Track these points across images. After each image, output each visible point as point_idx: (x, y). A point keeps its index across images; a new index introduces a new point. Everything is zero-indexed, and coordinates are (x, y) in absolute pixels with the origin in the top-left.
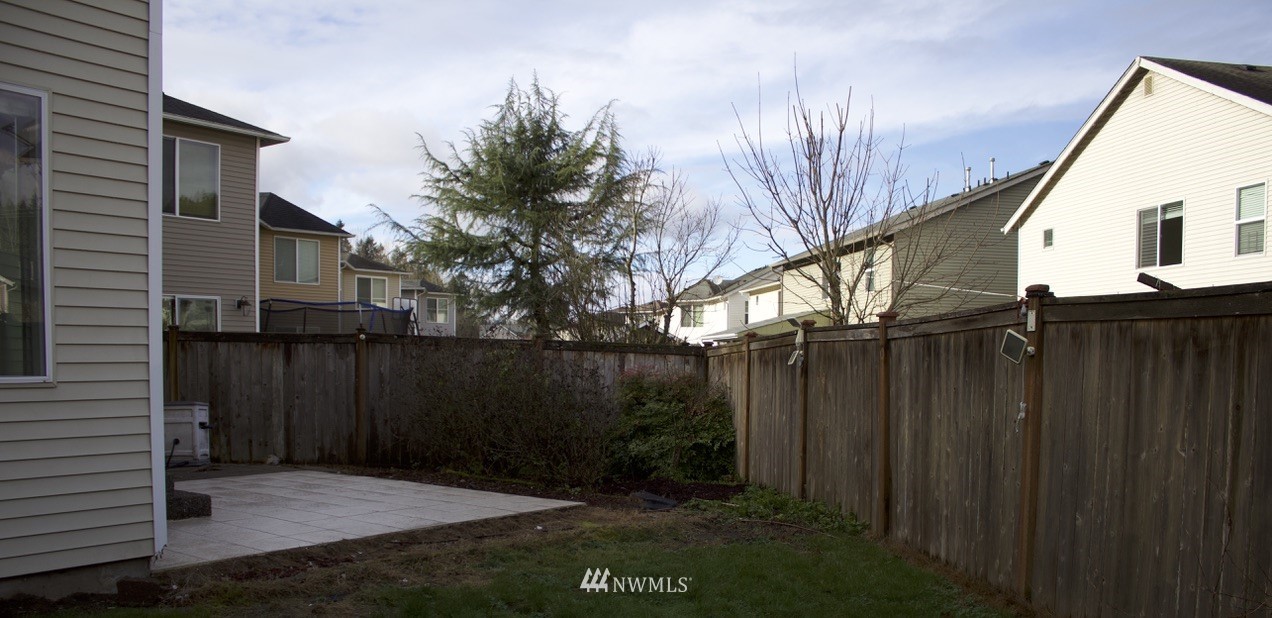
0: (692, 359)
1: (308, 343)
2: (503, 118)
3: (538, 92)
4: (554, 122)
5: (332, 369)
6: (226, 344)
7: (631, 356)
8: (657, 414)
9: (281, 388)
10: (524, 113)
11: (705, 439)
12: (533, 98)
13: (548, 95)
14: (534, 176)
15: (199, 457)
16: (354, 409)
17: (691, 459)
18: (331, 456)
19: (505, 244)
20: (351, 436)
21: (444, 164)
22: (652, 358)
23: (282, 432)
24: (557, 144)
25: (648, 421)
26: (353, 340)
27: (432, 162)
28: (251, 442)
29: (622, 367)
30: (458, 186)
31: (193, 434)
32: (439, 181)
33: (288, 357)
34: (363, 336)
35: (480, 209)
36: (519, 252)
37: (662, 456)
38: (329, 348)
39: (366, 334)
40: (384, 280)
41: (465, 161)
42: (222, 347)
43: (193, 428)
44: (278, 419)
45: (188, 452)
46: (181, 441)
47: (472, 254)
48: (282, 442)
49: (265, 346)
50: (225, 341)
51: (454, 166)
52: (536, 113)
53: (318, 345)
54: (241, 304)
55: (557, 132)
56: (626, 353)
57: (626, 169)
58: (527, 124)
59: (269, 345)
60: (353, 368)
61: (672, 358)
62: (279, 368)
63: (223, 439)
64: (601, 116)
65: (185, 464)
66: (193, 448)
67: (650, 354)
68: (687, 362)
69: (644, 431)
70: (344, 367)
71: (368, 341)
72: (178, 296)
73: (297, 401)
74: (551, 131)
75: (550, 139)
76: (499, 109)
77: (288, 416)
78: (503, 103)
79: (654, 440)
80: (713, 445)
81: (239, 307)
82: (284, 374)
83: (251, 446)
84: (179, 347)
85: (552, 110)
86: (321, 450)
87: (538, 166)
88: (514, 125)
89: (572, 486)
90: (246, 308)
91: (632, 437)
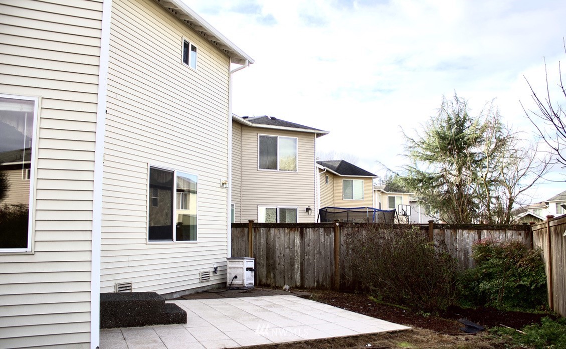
0: (523, 233)
1: (311, 228)
2: (440, 115)
3: (457, 100)
4: (466, 114)
5: (323, 241)
6: (274, 229)
7: (485, 232)
8: (497, 266)
9: (299, 250)
10: (450, 111)
11: (525, 282)
12: (455, 102)
13: (462, 101)
14: (457, 140)
15: (245, 285)
16: (334, 262)
17: (517, 294)
18: (323, 285)
19: (443, 176)
20: (332, 275)
21: (412, 139)
22: (497, 232)
23: (299, 272)
24: (467, 124)
25: (491, 270)
26: (333, 226)
27: (407, 139)
28: (284, 277)
29: (480, 237)
30: (420, 150)
31: (243, 274)
32: (410, 147)
33: (302, 236)
34: (338, 224)
35: (431, 159)
36: (452, 179)
37: (497, 291)
38: (322, 230)
39: (339, 223)
40: (401, 197)
41: (422, 137)
42: (272, 231)
43: (243, 270)
44: (297, 266)
45: (241, 282)
46: (238, 277)
47: (425, 181)
48: (299, 278)
49: (291, 230)
50: (273, 227)
51: (417, 140)
52: (456, 111)
53: (316, 229)
54: (308, 209)
55: (467, 118)
56: (482, 230)
57: (505, 134)
58: (453, 117)
59: (293, 229)
60: (333, 240)
61: (509, 233)
62: (298, 241)
63: (272, 275)
64: (488, 107)
65: (238, 288)
66: (243, 281)
67: (496, 230)
68: (520, 234)
69: (488, 276)
70: (329, 240)
71: (340, 226)
72: (279, 207)
73: (306, 257)
74: (464, 118)
75: (464, 122)
76: (438, 110)
77: (302, 264)
78: (440, 107)
79: (495, 282)
80: (531, 286)
81: (307, 211)
82: (300, 243)
83: (285, 279)
84: (253, 231)
85: (464, 108)
86: (318, 282)
87: (458, 136)
88: (446, 118)
89: (426, 312)
90: (310, 211)
91: (483, 279)
